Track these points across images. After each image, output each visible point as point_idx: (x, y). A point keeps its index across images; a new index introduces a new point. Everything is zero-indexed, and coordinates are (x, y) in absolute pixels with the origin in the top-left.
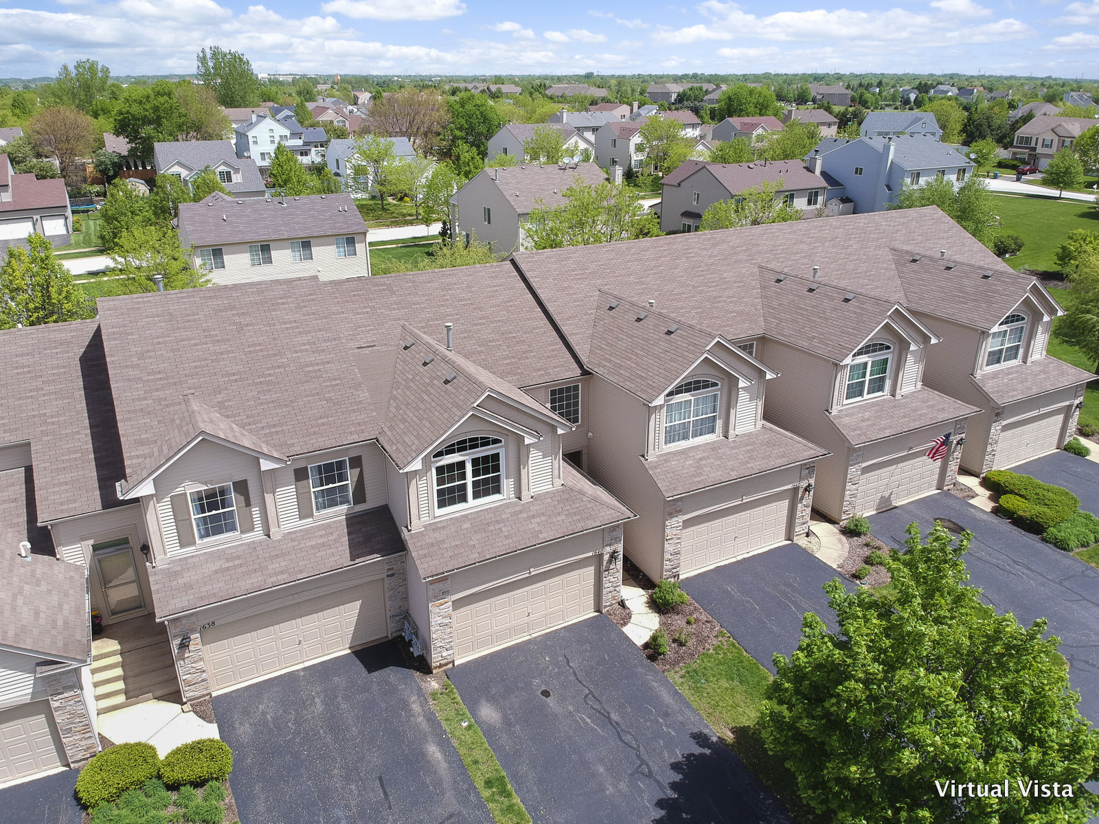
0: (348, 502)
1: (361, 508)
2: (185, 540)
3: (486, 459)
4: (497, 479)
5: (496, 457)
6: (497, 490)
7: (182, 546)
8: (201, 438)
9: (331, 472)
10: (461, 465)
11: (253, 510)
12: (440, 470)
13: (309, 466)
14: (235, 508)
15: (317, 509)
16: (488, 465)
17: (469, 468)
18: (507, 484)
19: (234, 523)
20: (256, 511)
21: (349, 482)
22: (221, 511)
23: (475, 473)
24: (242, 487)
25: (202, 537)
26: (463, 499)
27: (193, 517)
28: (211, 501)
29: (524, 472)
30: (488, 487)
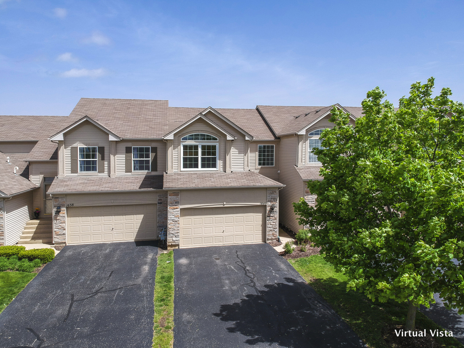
0: (149, 169)
1: (154, 173)
2: (74, 170)
3: (209, 147)
4: (214, 160)
5: (214, 147)
6: (214, 166)
7: (72, 172)
8: (85, 119)
9: (142, 152)
10: (196, 147)
11: (105, 162)
12: (185, 147)
13: (133, 147)
14: (97, 159)
15: (134, 169)
16: (209, 151)
17: (200, 150)
18: (219, 163)
19: (96, 167)
20: (106, 163)
21: (150, 159)
22: (91, 159)
23: (203, 154)
24: (102, 150)
25: (81, 170)
26: (196, 166)
27: (79, 159)
28: (88, 153)
29: (228, 157)
30: (209, 163)
